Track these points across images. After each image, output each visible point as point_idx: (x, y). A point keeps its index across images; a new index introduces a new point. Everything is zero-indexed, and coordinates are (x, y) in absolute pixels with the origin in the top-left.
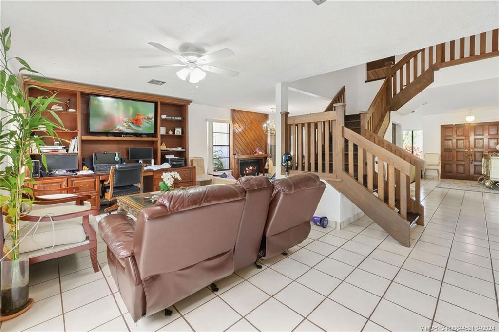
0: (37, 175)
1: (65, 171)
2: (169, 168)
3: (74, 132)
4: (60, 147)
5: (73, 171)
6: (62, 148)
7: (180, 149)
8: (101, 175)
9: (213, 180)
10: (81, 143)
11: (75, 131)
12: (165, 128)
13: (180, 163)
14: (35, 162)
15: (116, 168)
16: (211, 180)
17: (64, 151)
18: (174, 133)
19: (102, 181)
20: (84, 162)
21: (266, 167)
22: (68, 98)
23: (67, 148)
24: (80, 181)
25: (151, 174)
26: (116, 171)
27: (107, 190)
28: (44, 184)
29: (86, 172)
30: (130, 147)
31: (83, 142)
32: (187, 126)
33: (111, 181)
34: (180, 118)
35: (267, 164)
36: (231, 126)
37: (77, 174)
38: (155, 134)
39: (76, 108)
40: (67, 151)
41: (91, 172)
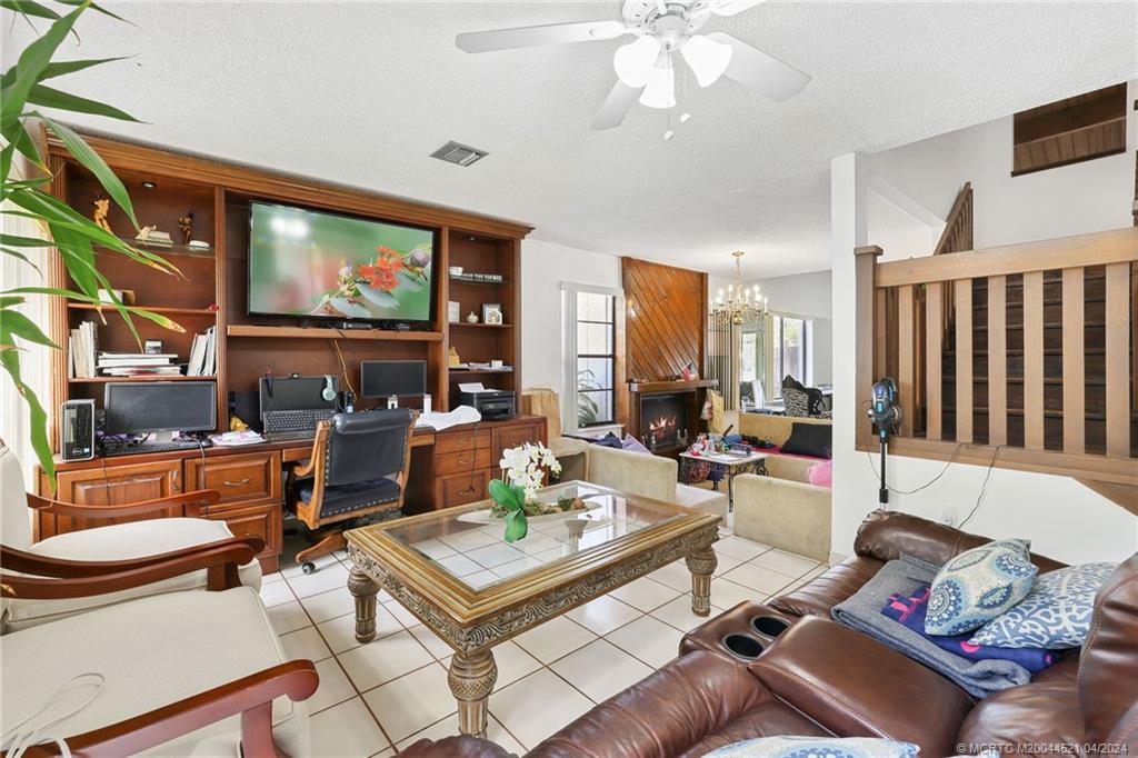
0: (87, 450)
1: (176, 434)
2: (475, 423)
3: (206, 311)
4: (164, 360)
5: (202, 435)
6: (167, 362)
7: (497, 365)
8: (287, 447)
9: (587, 454)
10: (224, 347)
11: (209, 310)
12: (458, 304)
13: (503, 406)
14: (80, 406)
15: (333, 425)
16: (583, 454)
17: (175, 371)
18: (481, 319)
19: (288, 466)
20: (233, 404)
21: (705, 414)
22: (188, 211)
23: (183, 362)
24: (222, 467)
25: (428, 440)
26: (334, 436)
27: (304, 494)
28: (108, 479)
29: (239, 436)
30: (364, 359)
31: (232, 342)
32: (517, 300)
33: (315, 465)
34: (497, 278)
35: (707, 405)
36: (621, 304)
37: (211, 444)
38: (433, 323)
39: (211, 240)
40: (184, 371)
41: (253, 437)
